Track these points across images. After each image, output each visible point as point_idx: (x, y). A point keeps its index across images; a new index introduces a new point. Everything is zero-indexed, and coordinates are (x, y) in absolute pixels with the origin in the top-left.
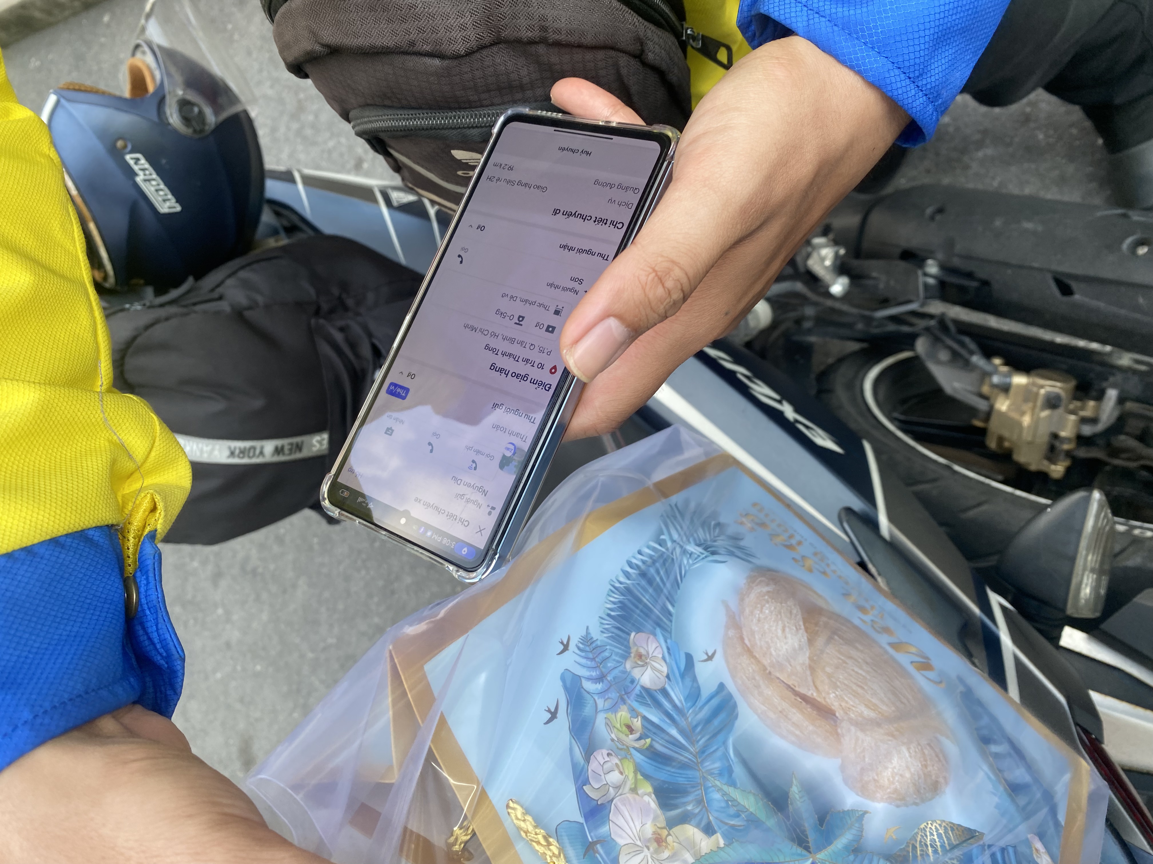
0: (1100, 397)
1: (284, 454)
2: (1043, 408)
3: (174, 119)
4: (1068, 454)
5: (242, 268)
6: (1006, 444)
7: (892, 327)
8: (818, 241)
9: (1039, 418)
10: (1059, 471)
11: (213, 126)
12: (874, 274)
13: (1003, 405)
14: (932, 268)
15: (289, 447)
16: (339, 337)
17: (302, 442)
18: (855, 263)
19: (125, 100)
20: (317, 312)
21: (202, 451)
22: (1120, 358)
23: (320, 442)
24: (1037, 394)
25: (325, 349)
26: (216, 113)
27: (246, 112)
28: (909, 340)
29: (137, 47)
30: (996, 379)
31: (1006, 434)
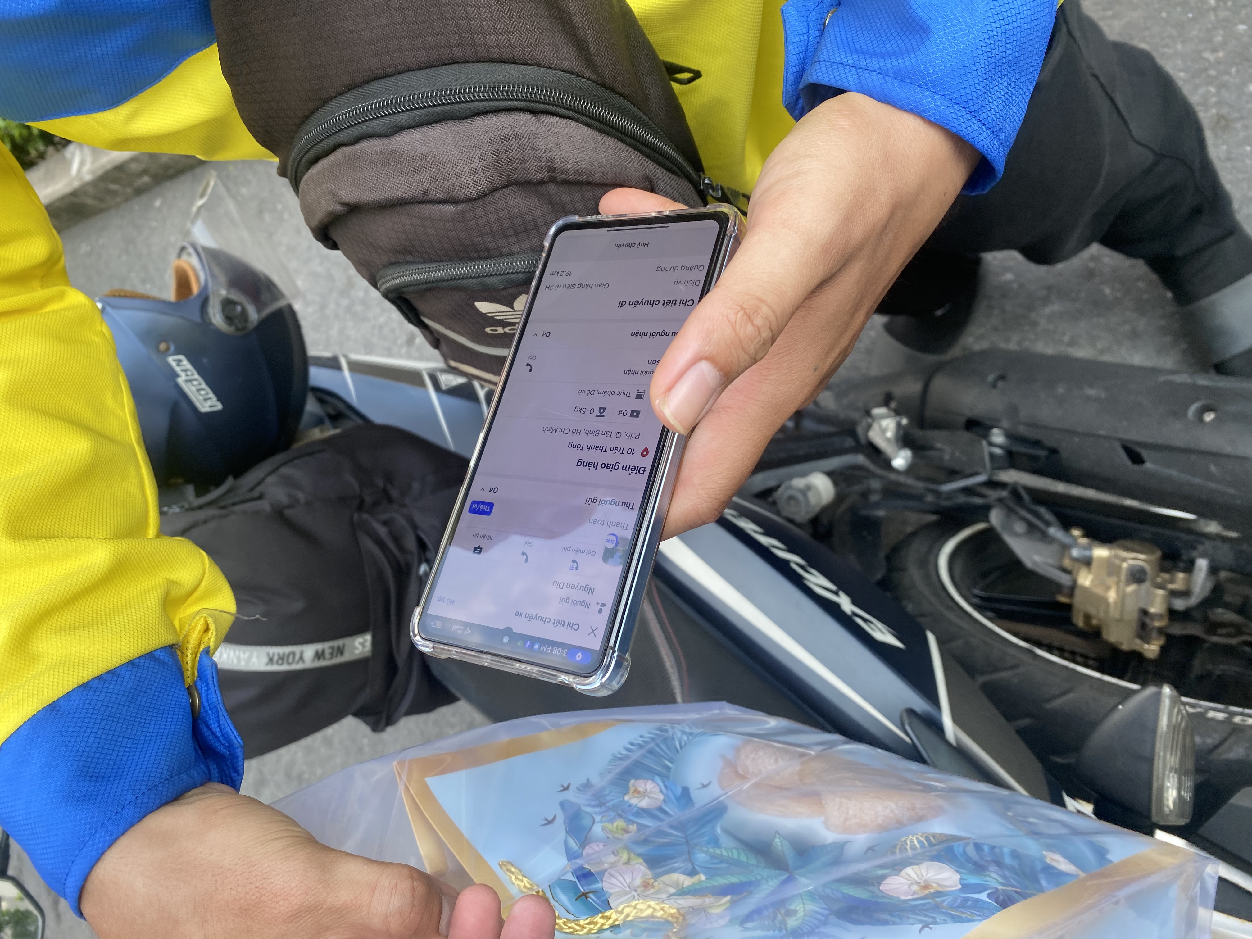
0: (1189, 567)
1: (324, 659)
2: (1128, 583)
3: (217, 318)
4: (1161, 631)
5: (284, 464)
6: (1094, 622)
7: (962, 499)
8: (878, 411)
9: (1124, 592)
10: (1153, 650)
11: (255, 323)
12: (939, 445)
13: (1085, 579)
14: (998, 437)
15: (330, 651)
16: (382, 531)
17: (344, 646)
18: (918, 433)
19: (170, 303)
20: (360, 507)
21: (239, 659)
22: (1207, 525)
23: (363, 644)
24: (1120, 567)
25: (368, 544)
26: (259, 310)
27: (290, 308)
28: (982, 512)
29: (183, 249)
30: (1075, 553)
31: (1092, 611)
